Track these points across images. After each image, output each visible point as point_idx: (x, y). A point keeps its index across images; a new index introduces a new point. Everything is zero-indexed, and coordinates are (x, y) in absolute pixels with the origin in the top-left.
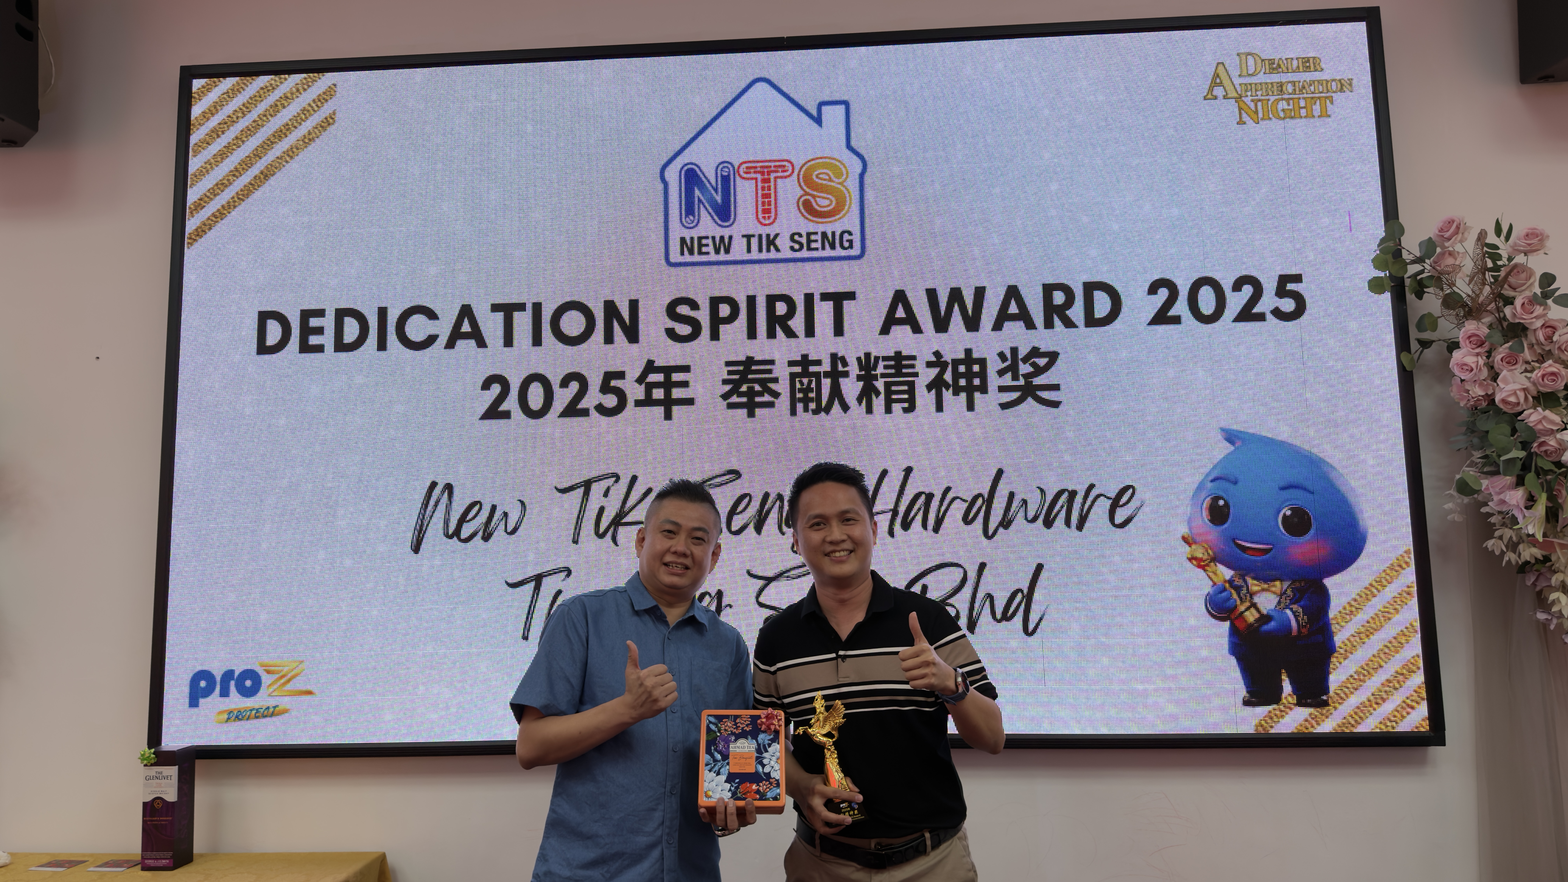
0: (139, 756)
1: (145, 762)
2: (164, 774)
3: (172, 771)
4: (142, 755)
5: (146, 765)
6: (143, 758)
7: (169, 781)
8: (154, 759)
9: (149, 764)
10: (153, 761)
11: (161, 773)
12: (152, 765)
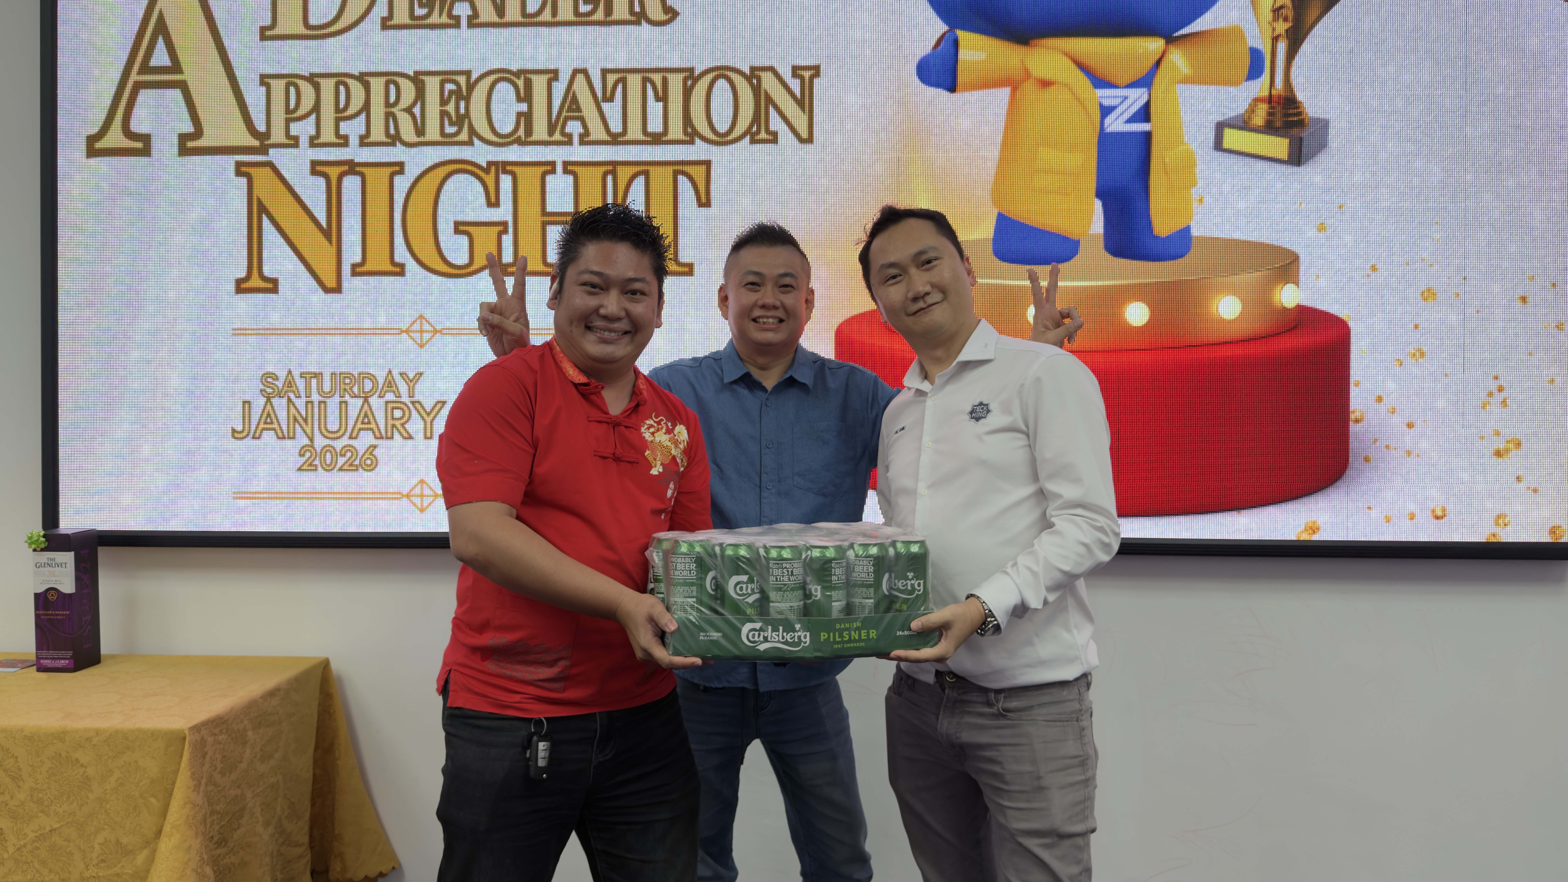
0: (26, 539)
1: (33, 546)
2: (58, 561)
3: (68, 558)
4: (30, 538)
5: (35, 550)
6: (31, 541)
7: (64, 569)
8: (44, 543)
9: (38, 549)
10: (43, 546)
11: (54, 559)
12: (42, 550)
